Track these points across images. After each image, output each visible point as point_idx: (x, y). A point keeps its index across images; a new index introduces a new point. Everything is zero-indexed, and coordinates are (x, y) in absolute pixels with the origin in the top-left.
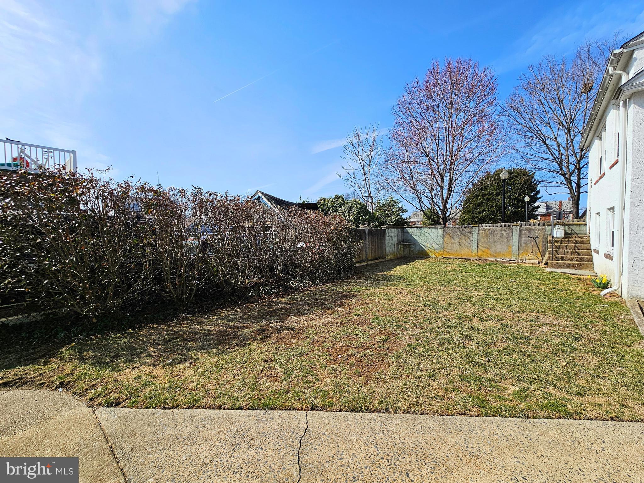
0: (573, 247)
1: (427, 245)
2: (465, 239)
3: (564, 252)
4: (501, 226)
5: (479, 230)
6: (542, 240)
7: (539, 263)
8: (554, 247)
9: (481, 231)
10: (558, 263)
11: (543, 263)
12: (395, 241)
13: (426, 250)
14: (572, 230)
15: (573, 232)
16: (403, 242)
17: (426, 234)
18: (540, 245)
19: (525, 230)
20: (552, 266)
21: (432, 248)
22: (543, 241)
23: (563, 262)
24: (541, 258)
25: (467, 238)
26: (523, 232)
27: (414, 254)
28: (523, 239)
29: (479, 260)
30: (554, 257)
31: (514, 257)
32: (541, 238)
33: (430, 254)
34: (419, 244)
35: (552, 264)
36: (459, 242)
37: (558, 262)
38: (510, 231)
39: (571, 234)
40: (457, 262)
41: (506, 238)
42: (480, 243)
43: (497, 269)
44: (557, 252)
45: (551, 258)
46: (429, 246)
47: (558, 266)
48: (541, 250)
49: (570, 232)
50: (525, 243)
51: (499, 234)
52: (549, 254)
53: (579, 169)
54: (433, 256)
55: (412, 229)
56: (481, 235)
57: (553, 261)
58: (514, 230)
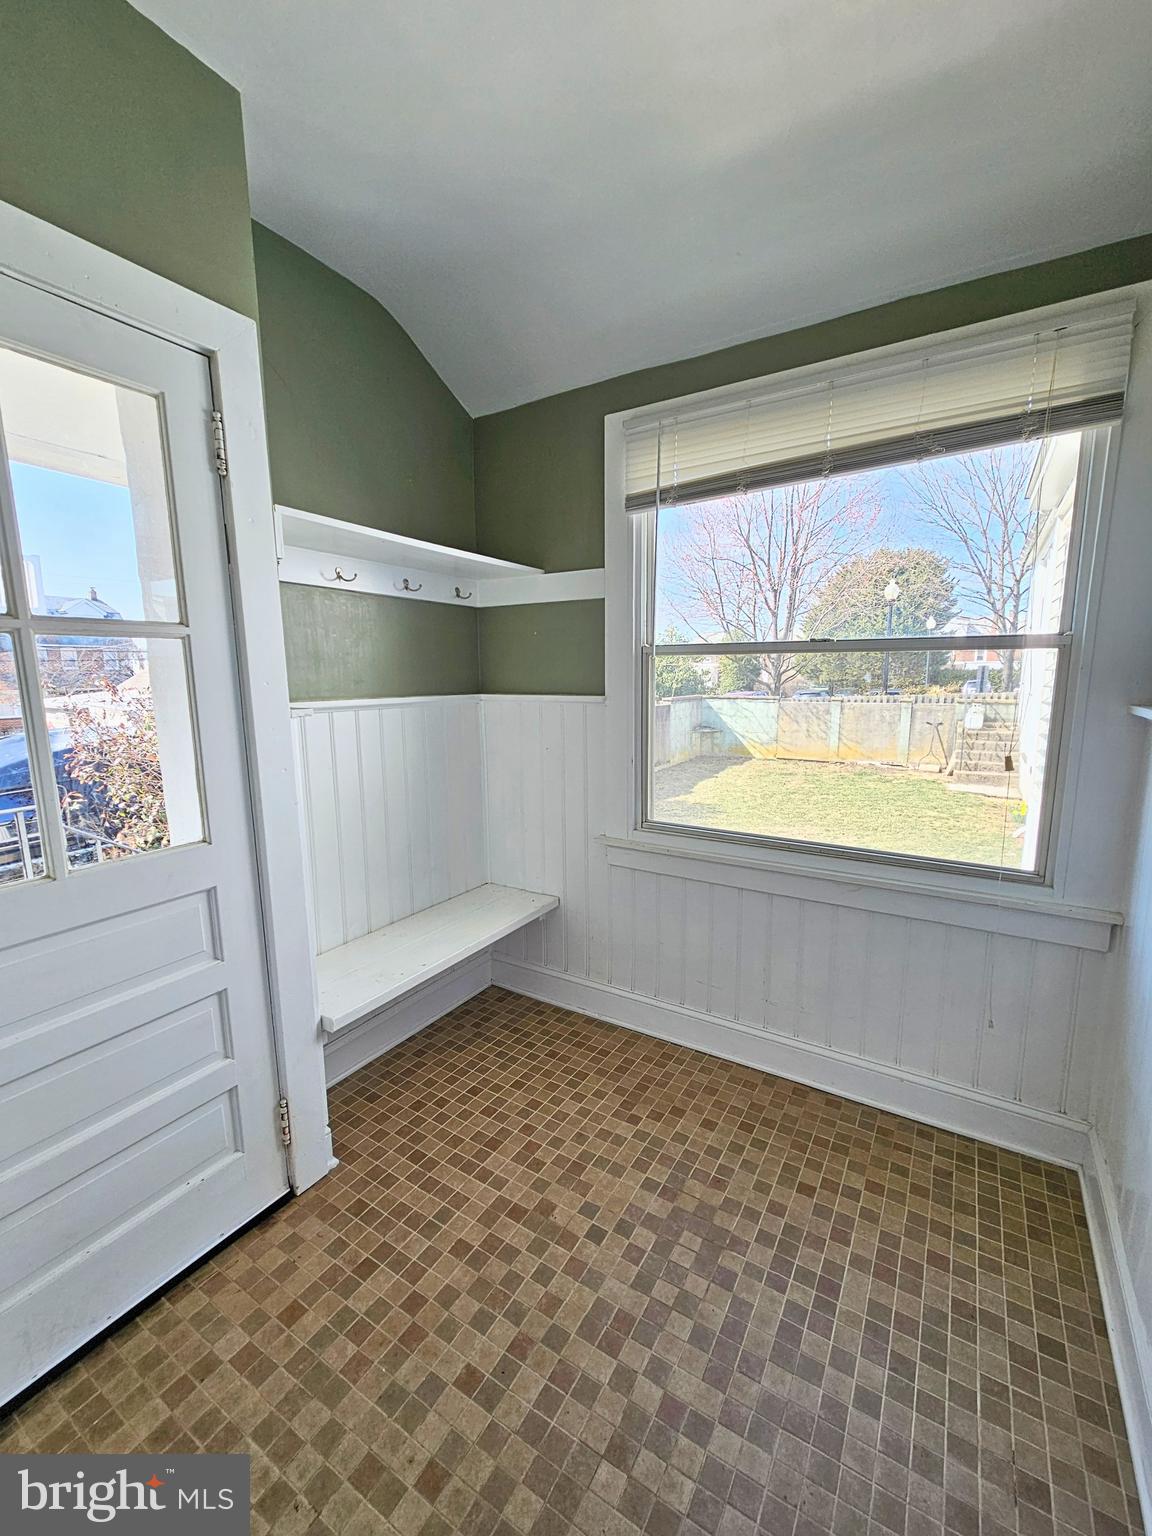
0: (994, 747)
1: (746, 734)
2: (819, 725)
3: (980, 755)
4: (881, 702)
5: (842, 709)
6: (947, 729)
7: (940, 771)
8: (965, 746)
9: (846, 711)
10: (968, 775)
11: (947, 772)
12: (687, 724)
13: (745, 743)
14: (997, 713)
15: (998, 717)
16: (701, 727)
17: (746, 713)
18: (945, 739)
19: (923, 710)
20: (959, 780)
21: (757, 740)
22: (950, 730)
23: (976, 773)
24: (943, 761)
25: (821, 723)
26: (919, 714)
27: (720, 751)
28: (918, 726)
29: (841, 763)
30: (963, 765)
31: (901, 760)
32: (946, 725)
33: (752, 750)
34: (731, 732)
35: (959, 776)
36: (808, 731)
37: (969, 773)
38: (897, 712)
39: (995, 720)
40: (801, 768)
41: (890, 723)
42: (843, 732)
43: (870, 785)
44: (968, 755)
45: (958, 767)
46: (750, 736)
47: (968, 780)
48: (945, 747)
49: (992, 716)
50: (921, 733)
51: (877, 717)
52: (957, 758)
53: (1018, 597)
54: (758, 755)
55: (720, 701)
56: (845, 716)
57: (962, 772)
58: (903, 710)
